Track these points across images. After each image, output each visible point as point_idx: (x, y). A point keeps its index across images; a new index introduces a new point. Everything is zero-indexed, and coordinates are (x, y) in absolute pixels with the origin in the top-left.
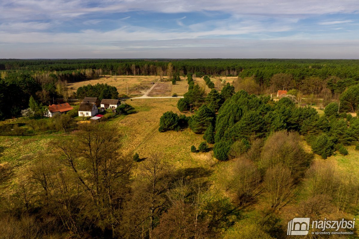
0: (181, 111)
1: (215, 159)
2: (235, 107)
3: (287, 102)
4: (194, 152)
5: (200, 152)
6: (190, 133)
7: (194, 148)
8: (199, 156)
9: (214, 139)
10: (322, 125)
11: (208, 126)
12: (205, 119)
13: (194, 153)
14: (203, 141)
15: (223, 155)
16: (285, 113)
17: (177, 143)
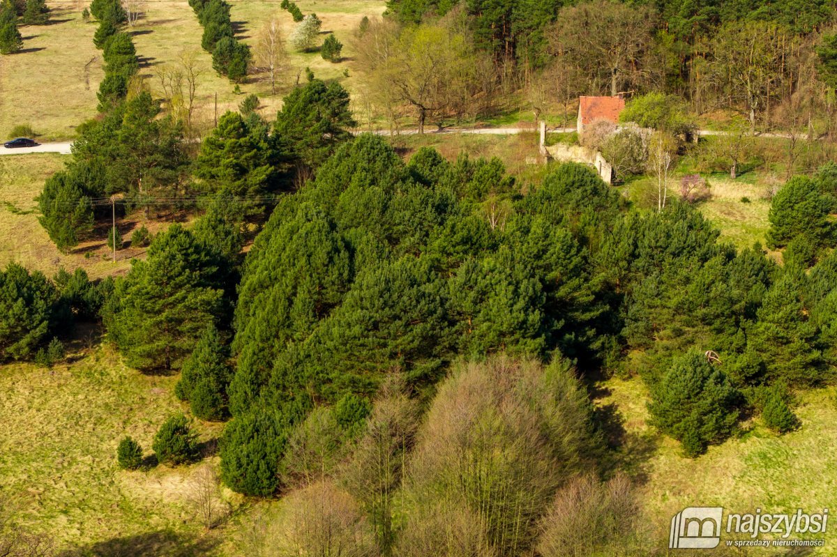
0: (60, 246)
1: (227, 492)
2: (321, 241)
3: (580, 191)
4: (134, 468)
5: (162, 467)
6: (113, 373)
7: (132, 449)
8: (158, 486)
9: (226, 397)
10: (707, 304)
11: (198, 334)
12: (184, 298)
13: (134, 473)
14: (180, 409)
15: (263, 474)
16: (548, 254)
17: (51, 428)
